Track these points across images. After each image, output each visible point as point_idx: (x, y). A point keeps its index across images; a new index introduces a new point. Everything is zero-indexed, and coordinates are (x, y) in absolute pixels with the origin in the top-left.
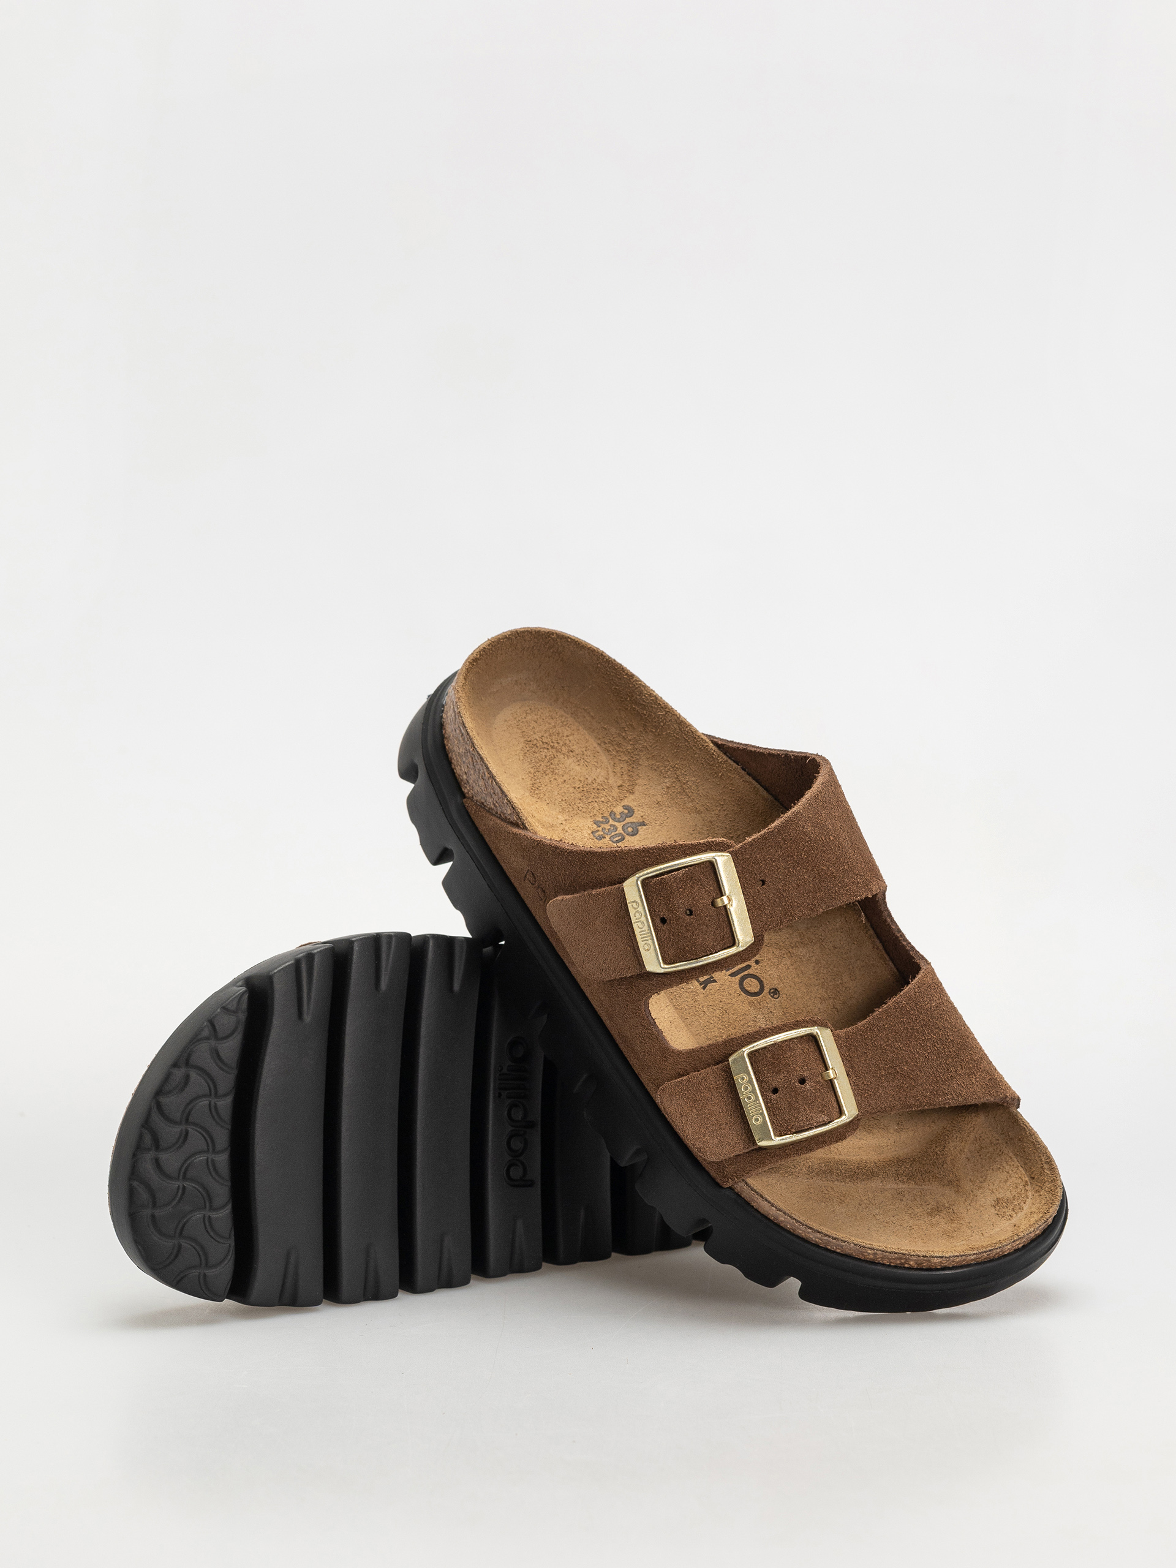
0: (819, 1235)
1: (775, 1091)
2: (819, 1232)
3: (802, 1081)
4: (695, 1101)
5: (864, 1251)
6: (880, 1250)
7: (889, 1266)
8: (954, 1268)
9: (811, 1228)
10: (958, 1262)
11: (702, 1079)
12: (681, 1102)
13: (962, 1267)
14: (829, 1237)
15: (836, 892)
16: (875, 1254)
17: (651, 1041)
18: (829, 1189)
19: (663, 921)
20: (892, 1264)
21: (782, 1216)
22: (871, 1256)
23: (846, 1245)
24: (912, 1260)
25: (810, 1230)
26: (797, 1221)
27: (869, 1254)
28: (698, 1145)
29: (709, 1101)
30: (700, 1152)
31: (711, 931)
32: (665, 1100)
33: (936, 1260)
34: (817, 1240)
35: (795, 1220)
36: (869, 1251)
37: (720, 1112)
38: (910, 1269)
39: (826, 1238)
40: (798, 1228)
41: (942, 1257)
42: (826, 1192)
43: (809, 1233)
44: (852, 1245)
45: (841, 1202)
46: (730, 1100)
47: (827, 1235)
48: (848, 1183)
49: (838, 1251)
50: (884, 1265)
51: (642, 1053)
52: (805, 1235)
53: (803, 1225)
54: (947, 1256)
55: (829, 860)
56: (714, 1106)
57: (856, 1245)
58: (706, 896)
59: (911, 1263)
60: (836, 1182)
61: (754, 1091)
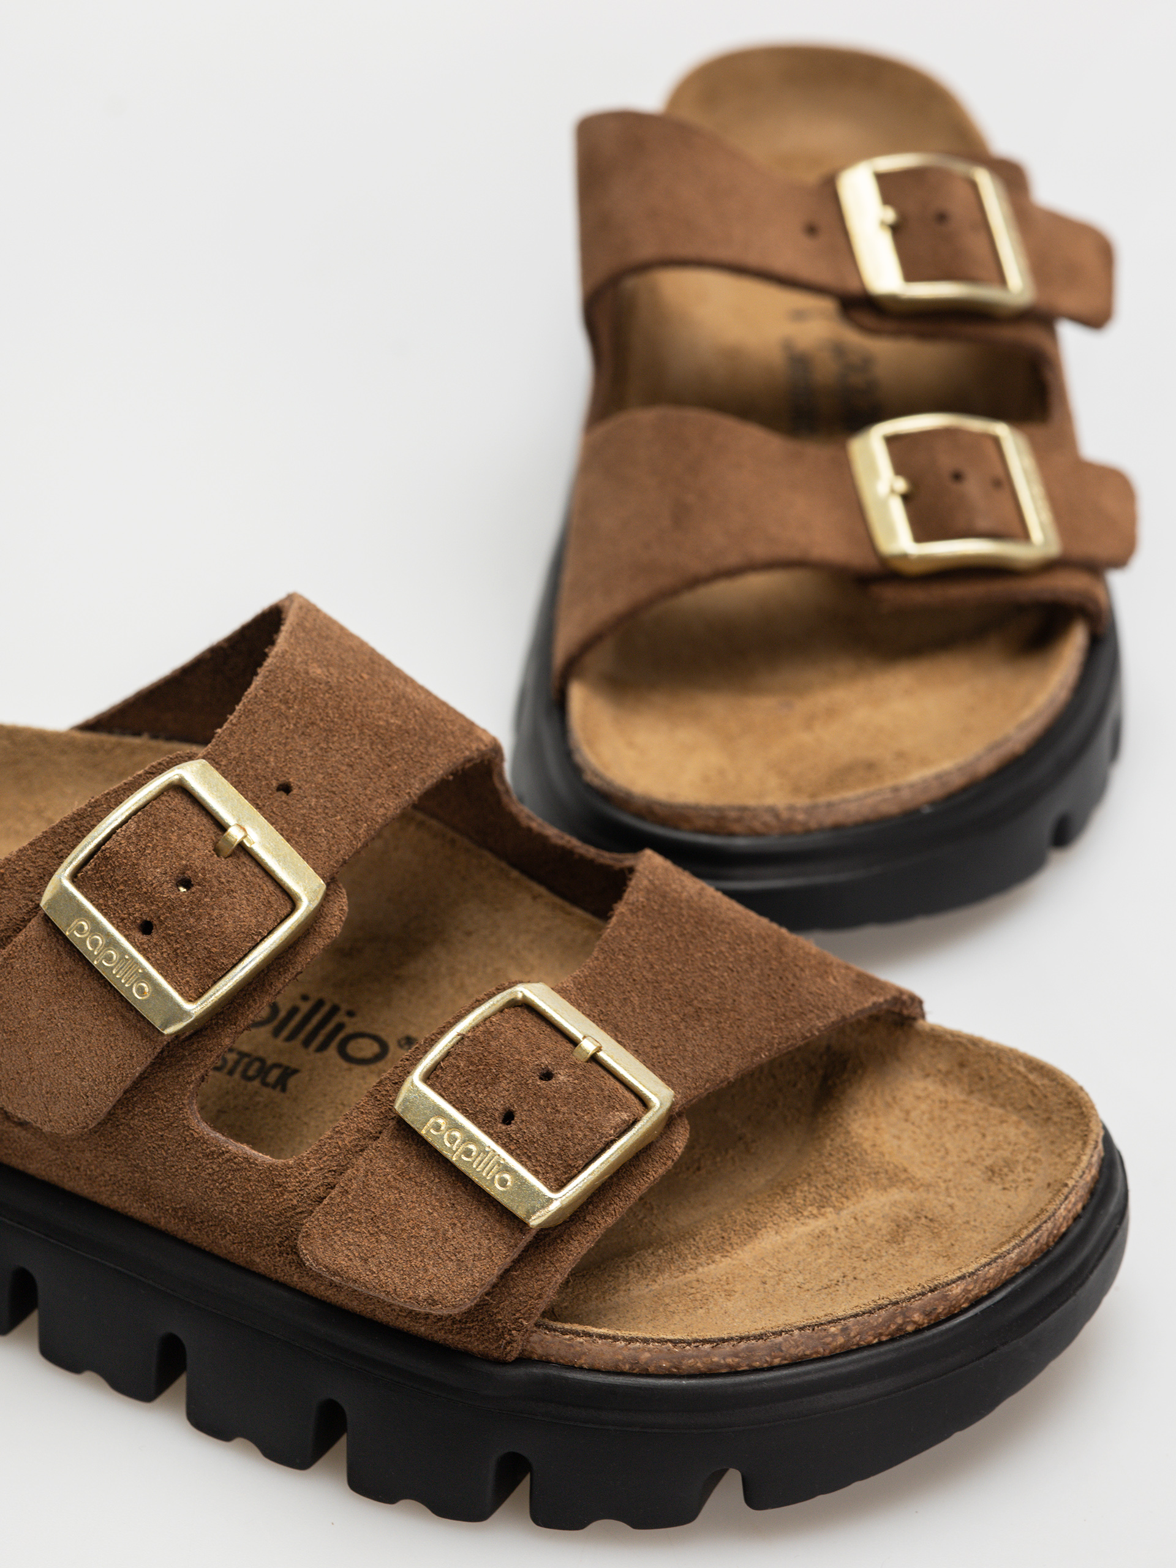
0: (727, 1347)
1: (508, 1117)
2: (723, 1340)
3: (547, 1076)
4: (374, 1220)
5: (824, 1333)
6: (851, 1316)
7: (880, 1343)
8: (991, 1294)
9: (705, 1341)
10: (993, 1278)
11: (366, 1176)
12: (350, 1237)
13: (1004, 1285)
14: (748, 1338)
15: (422, 753)
16: (845, 1330)
17: (238, 1175)
18: (695, 1284)
19: (147, 928)
20: (884, 1338)
21: (644, 1350)
22: (841, 1340)
23: (785, 1340)
24: (915, 1310)
25: (707, 1346)
26: (675, 1342)
27: (834, 1335)
28: (423, 1292)
29: (400, 1206)
30: (434, 1303)
31: (241, 900)
32: (320, 1255)
33: (957, 1290)
34: (729, 1360)
35: (671, 1341)
36: (833, 1329)
37: (430, 1214)
38: (918, 1331)
39: (743, 1345)
40: (683, 1357)
41: (962, 1278)
42: (693, 1291)
43: (708, 1355)
44: (796, 1332)
45: (729, 1294)
46: (437, 1180)
47: (741, 1339)
48: (721, 1262)
49: (777, 1361)
50: (870, 1346)
51: (235, 1210)
52: (703, 1363)
53: (689, 1344)
54: (970, 1270)
55: (381, 709)
56: (414, 1208)
57: (801, 1329)
58: (200, 845)
59: (917, 1317)
60: (700, 1269)
61: (471, 1139)
